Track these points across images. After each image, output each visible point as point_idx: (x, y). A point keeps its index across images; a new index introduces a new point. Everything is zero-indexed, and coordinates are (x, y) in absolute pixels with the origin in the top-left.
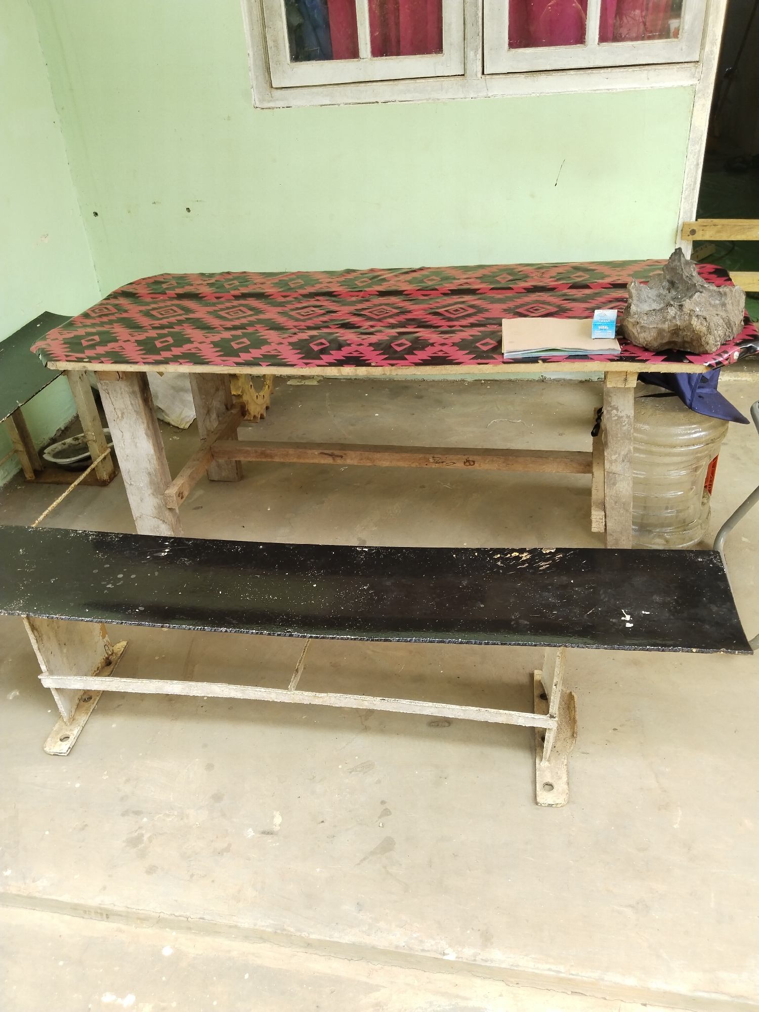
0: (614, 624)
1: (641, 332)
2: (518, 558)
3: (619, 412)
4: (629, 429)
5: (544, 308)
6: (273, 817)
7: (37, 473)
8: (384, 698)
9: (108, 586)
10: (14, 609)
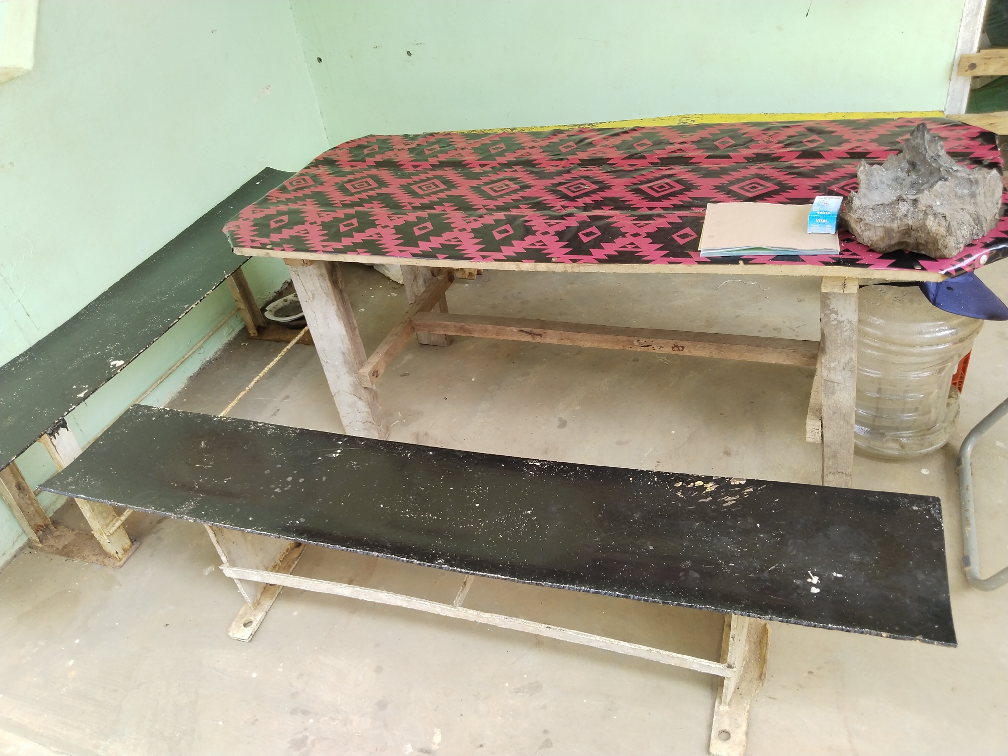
0: (798, 587)
1: (865, 230)
2: (702, 488)
3: (839, 317)
4: (851, 335)
5: (762, 185)
6: (433, 734)
7: (260, 329)
8: (550, 626)
9: (276, 491)
10: (183, 513)
